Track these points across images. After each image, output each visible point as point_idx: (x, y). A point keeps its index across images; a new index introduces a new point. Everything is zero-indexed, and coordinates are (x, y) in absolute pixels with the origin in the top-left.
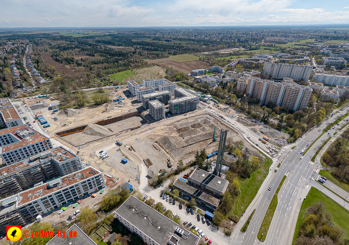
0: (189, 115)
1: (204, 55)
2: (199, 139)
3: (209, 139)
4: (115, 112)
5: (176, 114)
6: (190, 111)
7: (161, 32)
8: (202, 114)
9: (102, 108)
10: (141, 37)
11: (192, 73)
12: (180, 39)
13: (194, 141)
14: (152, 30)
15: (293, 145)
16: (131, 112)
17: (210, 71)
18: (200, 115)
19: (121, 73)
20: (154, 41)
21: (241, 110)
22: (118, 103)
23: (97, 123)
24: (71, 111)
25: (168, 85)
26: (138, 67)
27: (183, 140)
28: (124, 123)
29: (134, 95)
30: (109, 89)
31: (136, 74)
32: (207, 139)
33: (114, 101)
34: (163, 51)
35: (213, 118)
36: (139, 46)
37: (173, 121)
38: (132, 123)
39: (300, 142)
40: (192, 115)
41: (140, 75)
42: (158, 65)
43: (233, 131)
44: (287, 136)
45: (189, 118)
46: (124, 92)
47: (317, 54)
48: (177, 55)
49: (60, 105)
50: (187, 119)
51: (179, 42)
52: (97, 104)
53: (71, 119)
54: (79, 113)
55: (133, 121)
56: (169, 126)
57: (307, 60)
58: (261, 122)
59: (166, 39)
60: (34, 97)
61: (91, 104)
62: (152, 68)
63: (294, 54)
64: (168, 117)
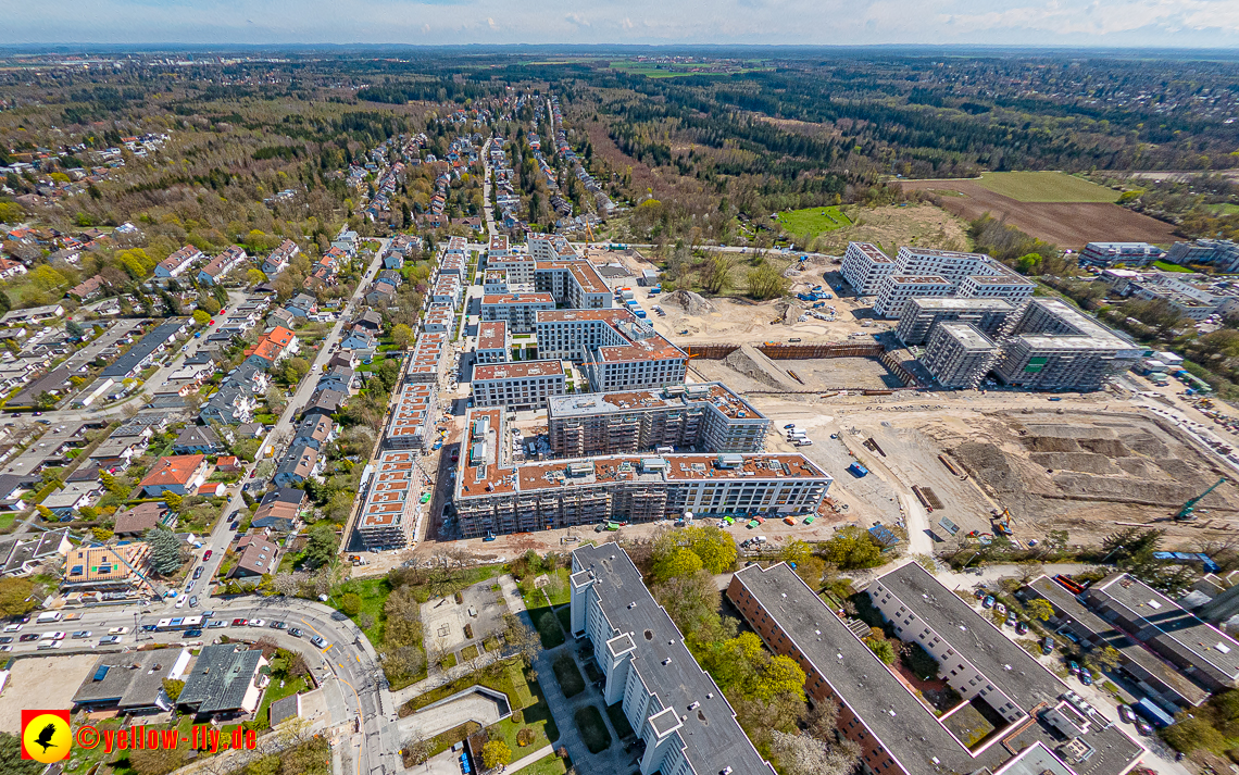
0: (1068, 402)
1: (1144, 182)
2: (1114, 494)
3: (1154, 505)
4: (810, 331)
5: (1018, 387)
6: (1072, 390)
7: (937, 71)
9: (768, 309)
10: (860, 86)
11: (1088, 251)
12: (1028, 105)
13: (1094, 492)
14: (901, 60)
16: (857, 342)
17: (1173, 259)
18: (1119, 415)
19: (806, 212)
20: (914, 107)
22: (815, 306)
23: (761, 350)
24: (696, 299)
25: (1002, 280)
26: (863, 199)
28: (831, 368)
29: (860, 290)
30: (781, 258)
31: (860, 224)
32: (1146, 504)
33: (801, 297)
34: (955, 150)
35: (1177, 442)
36: (861, 124)
37: (1008, 406)
38: (855, 373)
40: (1085, 407)
41: (872, 228)
42: (937, 205)
45: (1068, 412)
46: (827, 276)
49: (662, 278)
50: (1059, 413)
51: (1027, 117)
52: (755, 297)
53: (695, 321)
54: (712, 310)
55: (857, 369)
56: (992, 419)
59: (965, 100)
60: (600, 245)
61: (736, 292)
62: (915, 209)
64: (983, 386)
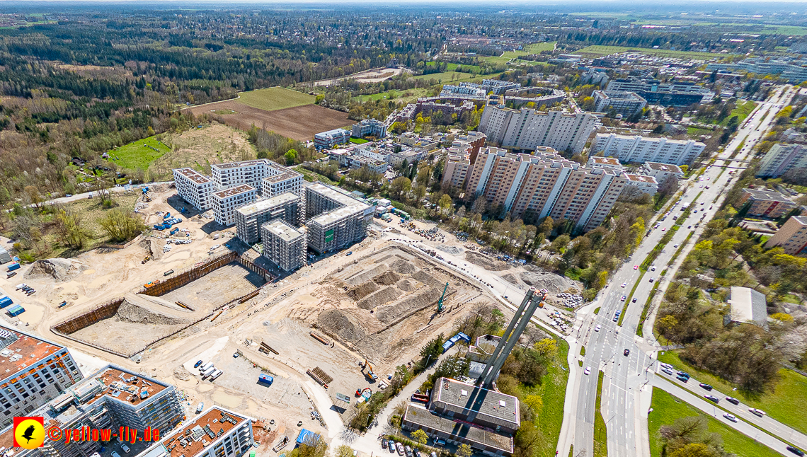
0: (357, 252)
1: (321, 88)
2: (407, 311)
4: (177, 259)
5: (328, 254)
6: (354, 243)
8: (386, 249)
9: (134, 248)
11: (317, 140)
13: (398, 316)
15: (594, 304)
17: (356, 135)
18: (382, 251)
21: (466, 233)
23: (144, 293)
24: (60, 264)
27: (373, 316)
31: (177, 149)
32: (422, 309)
33: (158, 229)
35: (414, 257)
37: (329, 272)
39: (605, 296)
40: (365, 252)
41: (186, 150)
42: (221, 122)
43: (468, 284)
44: (579, 287)
45: (360, 261)
47: (577, 83)
48: (252, 89)
49: (17, 249)
50: (355, 263)
52: (117, 241)
54: (83, 268)
56: (326, 283)
57: (560, 99)
58: (517, 258)
61: (99, 241)
62: (209, 129)
63: (529, 83)
64: (310, 261)
